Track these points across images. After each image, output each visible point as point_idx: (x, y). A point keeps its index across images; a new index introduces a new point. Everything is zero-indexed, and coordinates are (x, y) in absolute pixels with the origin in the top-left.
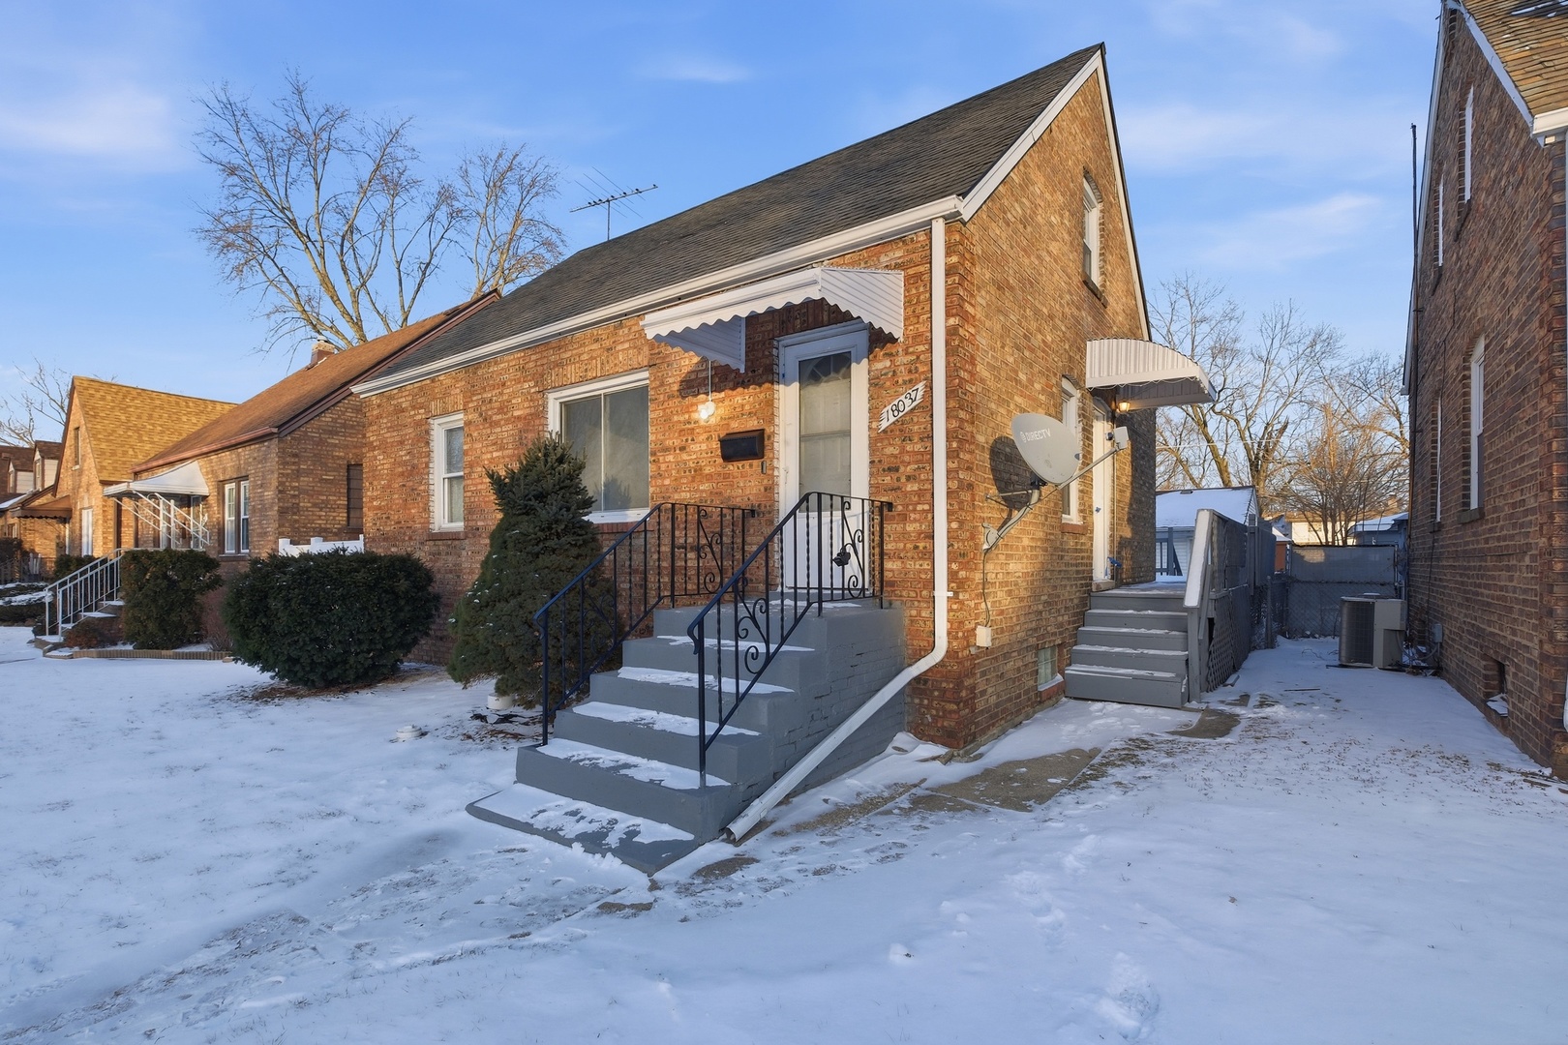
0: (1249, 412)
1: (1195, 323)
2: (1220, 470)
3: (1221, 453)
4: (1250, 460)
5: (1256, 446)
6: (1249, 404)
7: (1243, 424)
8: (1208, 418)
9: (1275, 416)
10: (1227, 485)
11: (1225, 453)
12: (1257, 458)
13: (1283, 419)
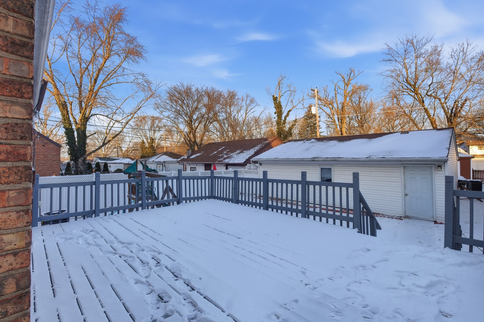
0: (446, 95)
1: (417, 57)
2: (432, 123)
3: (432, 115)
4: (447, 117)
5: (450, 111)
6: (446, 92)
7: (443, 101)
8: (424, 99)
9: (460, 97)
10: (435, 128)
11: (434, 115)
12: (451, 116)
13: (464, 98)
